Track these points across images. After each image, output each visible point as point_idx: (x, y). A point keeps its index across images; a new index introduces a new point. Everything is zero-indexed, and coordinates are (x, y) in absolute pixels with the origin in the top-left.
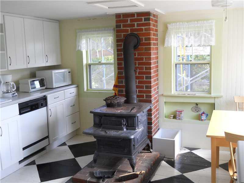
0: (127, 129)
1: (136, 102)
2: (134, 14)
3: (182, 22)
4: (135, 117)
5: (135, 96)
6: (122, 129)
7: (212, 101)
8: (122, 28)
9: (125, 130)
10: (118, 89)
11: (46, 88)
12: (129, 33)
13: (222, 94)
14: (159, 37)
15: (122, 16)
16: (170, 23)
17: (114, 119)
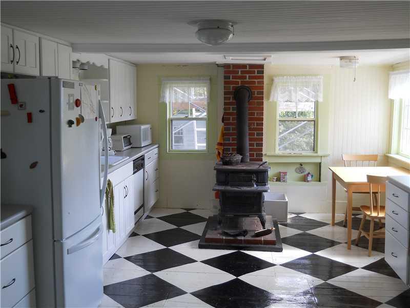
0: (257, 185)
1: (248, 161)
2: (246, 66)
3: (290, 75)
4: (265, 172)
5: (248, 154)
6: (253, 186)
7: (318, 160)
8: (231, 79)
9: (255, 186)
10: (222, 148)
11: (131, 147)
12: (240, 85)
13: (329, 153)
14: (265, 90)
15: (231, 66)
16: (276, 76)
17: (243, 175)
